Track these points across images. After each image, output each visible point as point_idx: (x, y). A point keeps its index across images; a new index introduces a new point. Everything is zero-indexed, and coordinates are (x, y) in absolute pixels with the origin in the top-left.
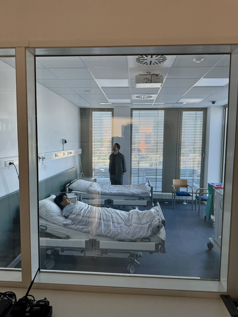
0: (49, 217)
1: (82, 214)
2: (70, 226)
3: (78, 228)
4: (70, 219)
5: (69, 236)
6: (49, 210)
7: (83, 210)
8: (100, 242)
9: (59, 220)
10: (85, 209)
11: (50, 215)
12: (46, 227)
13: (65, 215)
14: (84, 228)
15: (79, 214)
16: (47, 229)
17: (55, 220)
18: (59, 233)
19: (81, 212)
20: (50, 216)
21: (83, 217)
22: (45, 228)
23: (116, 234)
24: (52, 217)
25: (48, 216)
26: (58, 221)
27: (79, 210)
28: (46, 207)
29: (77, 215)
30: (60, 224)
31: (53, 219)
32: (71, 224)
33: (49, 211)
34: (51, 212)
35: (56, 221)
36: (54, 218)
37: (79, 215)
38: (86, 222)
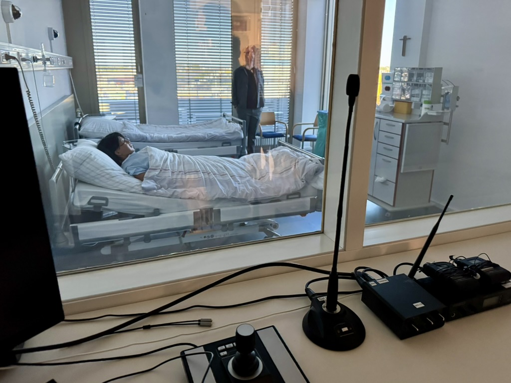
0: (108, 179)
1: (170, 168)
2: (155, 191)
3: (173, 193)
4: (151, 178)
5: (158, 209)
6: (102, 164)
7: (169, 160)
8: (221, 210)
9: (129, 182)
10: (170, 160)
11: (108, 174)
12: (106, 199)
13: (135, 173)
14: (185, 191)
15: (164, 168)
16: (109, 204)
17: (121, 183)
18: (137, 208)
19: (167, 165)
20: (107, 176)
21: (173, 173)
22: (104, 202)
23: (247, 193)
24: (113, 179)
25: (103, 176)
26: (128, 184)
27: (161, 160)
28: (95, 160)
29: (161, 170)
30: (133, 190)
31: (117, 182)
32: (156, 187)
33: (103, 167)
34: (108, 168)
35: (124, 184)
36: (117, 180)
37: (165, 170)
38: (183, 181)
